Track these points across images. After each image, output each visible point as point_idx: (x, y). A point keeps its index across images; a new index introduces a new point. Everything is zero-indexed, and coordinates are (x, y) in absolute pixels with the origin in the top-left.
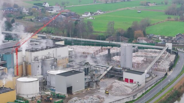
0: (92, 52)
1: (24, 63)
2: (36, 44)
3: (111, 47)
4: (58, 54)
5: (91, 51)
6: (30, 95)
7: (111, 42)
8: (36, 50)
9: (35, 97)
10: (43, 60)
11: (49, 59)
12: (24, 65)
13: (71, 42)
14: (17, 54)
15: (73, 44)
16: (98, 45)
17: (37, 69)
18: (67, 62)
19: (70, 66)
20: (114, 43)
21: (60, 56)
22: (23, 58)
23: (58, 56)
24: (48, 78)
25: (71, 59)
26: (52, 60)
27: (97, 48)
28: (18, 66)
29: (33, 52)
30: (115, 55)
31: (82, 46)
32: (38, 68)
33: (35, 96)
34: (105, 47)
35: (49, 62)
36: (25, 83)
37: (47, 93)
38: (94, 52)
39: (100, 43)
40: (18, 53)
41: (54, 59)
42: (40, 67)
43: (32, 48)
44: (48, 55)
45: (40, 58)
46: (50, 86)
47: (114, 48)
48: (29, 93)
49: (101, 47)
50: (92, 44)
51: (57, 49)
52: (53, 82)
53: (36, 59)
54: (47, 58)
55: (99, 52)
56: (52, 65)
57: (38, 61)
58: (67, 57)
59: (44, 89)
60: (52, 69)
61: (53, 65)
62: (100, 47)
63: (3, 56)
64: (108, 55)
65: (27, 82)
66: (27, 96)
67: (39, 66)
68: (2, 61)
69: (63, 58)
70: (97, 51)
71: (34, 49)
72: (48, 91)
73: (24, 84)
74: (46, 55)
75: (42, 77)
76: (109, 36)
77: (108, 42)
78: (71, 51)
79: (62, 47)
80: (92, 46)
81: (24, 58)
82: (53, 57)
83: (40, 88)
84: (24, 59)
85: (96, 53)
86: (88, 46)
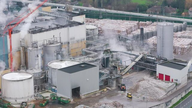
0: (124, 30)
1: (21, 48)
2: (46, 20)
3: (151, 22)
4: (71, 36)
5: (123, 29)
6: (19, 99)
7: (151, 15)
8: (41, 31)
9: (26, 102)
10: (45, 46)
11: (53, 45)
13: (99, 15)
14: (10, 37)
15: (101, 17)
16: (134, 18)
17: (36, 60)
18: (84, 46)
19: (86, 54)
20: (155, 16)
21: (74, 38)
22: (21, 41)
23: (71, 39)
24: (48, 72)
26: (58, 46)
27: (132, 23)
28: (13, 53)
29: (34, 33)
31: (113, 20)
32: (37, 58)
33: (26, 100)
34: (143, 22)
35: (53, 49)
36: (13, 82)
37: (45, 95)
38: (127, 30)
39: (137, 16)
40: (13, 35)
41: (60, 45)
42: (40, 56)
43: (36, 27)
44: (53, 39)
45: (40, 43)
46: (51, 85)
47: (155, 23)
48: (18, 97)
49: (137, 22)
50: (127, 18)
52: (55, 78)
53: (35, 45)
54: (51, 44)
55: (133, 30)
56: (57, 54)
57: (37, 47)
58: (84, 39)
59: (43, 89)
60: (57, 59)
61: (59, 54)
62: (136, 23)
65: (15, 81)
66: (16, 100)
67: (38, 55)
69: (78, 41)
70: (131, 28)
71: (36, 30)
72: (48, 92)
73: (11, 84)
74: (50, 40)
75: (39, 73)
76: (153, 5)
77: (147, 15)
78: (93, 29)
79: (77, 25)
80: (126, 20)
81: (22, 42)
82: (60, 42)
83: (35, 89)
84: (22, 44)
85: (130, 30)
86: (121, 21)
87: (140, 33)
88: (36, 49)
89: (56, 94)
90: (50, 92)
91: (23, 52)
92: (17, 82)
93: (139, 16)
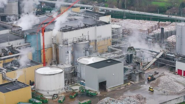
0: (145, 30)
1: (53, 45)
2: (75, 19)
3: (170, 22)
4: (98, 35)
5: (144, 28)
6: (51, 91)
7: (170, 16)
8: (71, 29)
9: (57, 95)
10: (75, 43)
11: (82, 43)
12: (53, 48)
13: (123, 15)
14: (43, 35)
15: (125, 17)
16: (155, 19)
17: (66, 56)
18: (110, 43)
19: (112, 51)
20: (174, 17)
21: (101, 36)
22: (52, 39)
23: (98, 37)
24: (78, 67)
26: (86, 43)
27: (153, 23)
28: (45, 49)
29: (64, 32)
30: (173, 34)
31: (135, 20)
32: (67, 54)
33: (57, 93)
34: (163, 22)
35: (82, 46)
37: (74, 88)
38: (148, 30)
39: (157, 17)
40: (45, 33)
42: (70, 52)
43: (66, 26)
44: (82, 37)
45: (70, 41)
46: (80, 79)
47: (174, 23)
49: (158, 22)
50: (148, 18)
51: (96, 28)
52: (84, 73)
53: (66, 43)
54: (80, 41)
55: (154, 29)
56: (86, 51)
58: (110, 37)
59: (73, 83)
60: (85, 55)
61: (87, 50)
62: (156, 23)
63: (26, 37)
64: (161, 36)
66: (48, 93)
67: (68, 52)
68: (26, 43)
69: (104, 39)
70: (152, 27)
71: (67, 28)
72: (77, 85)
73: (44, 77)
74: (79, 38)
75: (69, 68)
76: (171, 7)
77: (166, 16)
78: (118, 29)
80: (147, 20)
82: (88, 40)
83: (65, 82)
84: (54, 41)
85: (151, 30)
86: (143, 21)
87: (160, 32)
88: (66, 46)
89: (84, 87)
90: (79, 85)
91: (55, 49)
93: (159, 17)
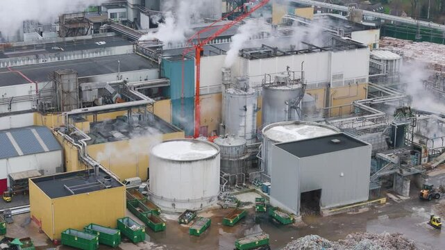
1: (224, 88)
6: (181, 202)
8: (270, 53)
10: (266, 88)
11: (282, 88)
13: (415, 32)
14: (198, 62)
15: (419, 37)
18: (363, 94)
19: (362, 112)
21: (341, 76)
22: (223, 73)
23: (335, 77)
25: (379, 86)
33: (197, 207)
35: (283, 95)
37: (243, 198)
41: (299, 89)
42: (250, 109)
43: (263, 46)
46: (264, 177)
48: (178, 198)
51: (330, 56)
56: (291, 107)
57: (246, 90)
58: (364, 80)
59: (244, 184)
60: (289, 118)
61: (295, 108)
63: (162, 63)
65: (173, 161)
66: (174, 205)
67: (245, 107)
69: (349, 84)
71: (262, 51)
72: (254, 191)
74: (279, 75)
75: (239, 147)
78: (392, 61)
79: (350, 49)
81: (225, 75)
82: (302, 83)
84: (226, 79)
88: (243, 92)
89: (268, 199)
90: (258, 192)
92: (178, 165)
